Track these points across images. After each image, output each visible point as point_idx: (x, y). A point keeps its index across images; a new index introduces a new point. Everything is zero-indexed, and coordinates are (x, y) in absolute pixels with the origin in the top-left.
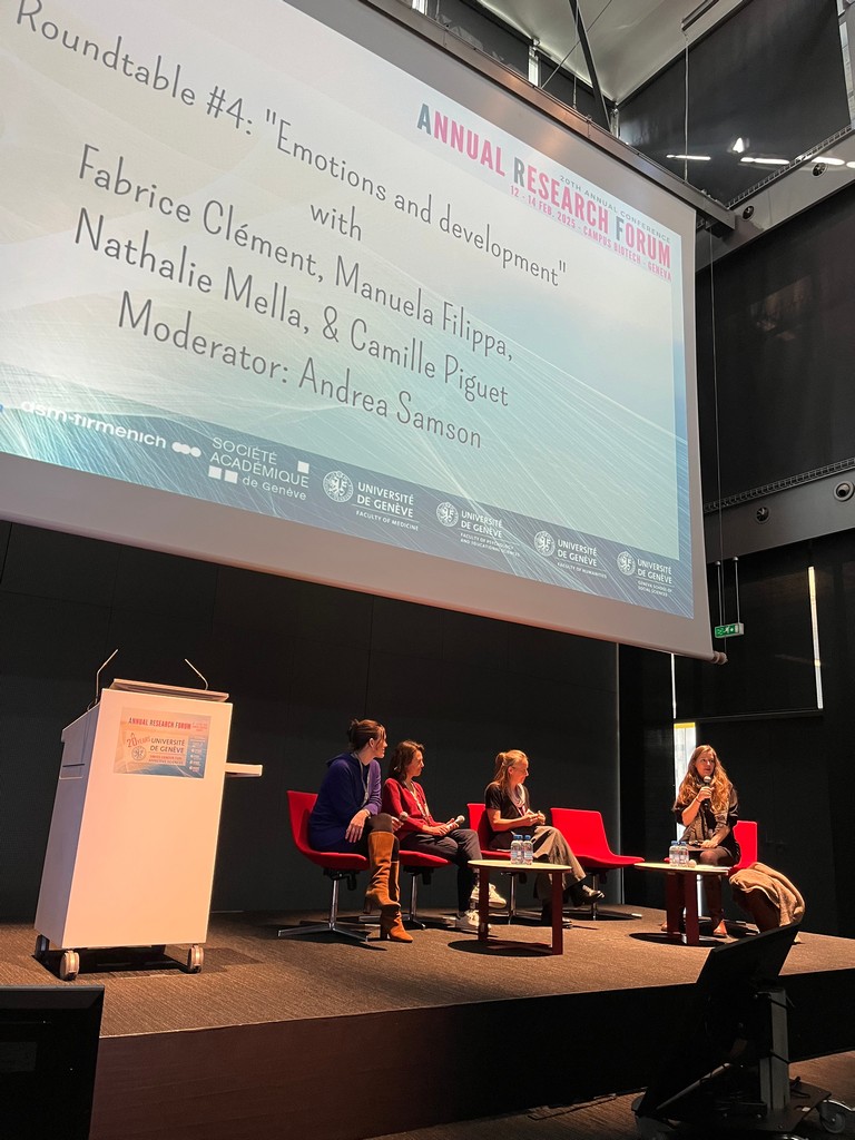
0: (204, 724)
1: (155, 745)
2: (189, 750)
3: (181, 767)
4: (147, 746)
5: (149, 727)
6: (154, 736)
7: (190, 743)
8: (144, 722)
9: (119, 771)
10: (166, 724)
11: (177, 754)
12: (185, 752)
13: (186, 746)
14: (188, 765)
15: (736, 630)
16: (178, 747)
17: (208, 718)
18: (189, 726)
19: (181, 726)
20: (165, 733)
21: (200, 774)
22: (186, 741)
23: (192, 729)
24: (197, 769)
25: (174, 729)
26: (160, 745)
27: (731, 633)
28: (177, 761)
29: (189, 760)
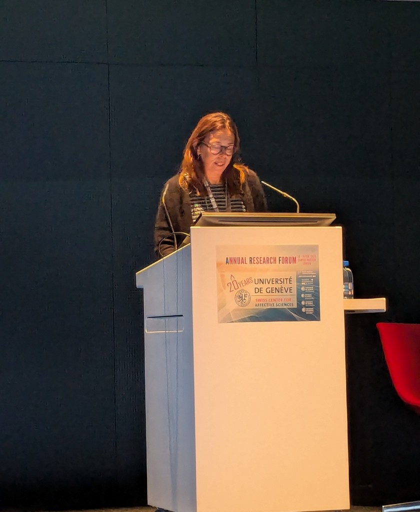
0: (311, 255)
1: (259, 286)
2: (299, 292)
3: (292, 310)
5: (248, 265)
6: (257, 276)
7: (299, 280)
8: (243, 261)
9: (224, 322)
10: (267, 260)
11: (285, 296)
12: (294, 291)
13: (294, 285)
14: (300, 306)
16: (286, 285)
17: (315, 248)
18: (294, 260)
19: (286, 260)
20: (269, 271)
21: (315, 316)
22: (294, 280)
24: (310, 311)
25: (277, 265)
26: (264, 286)
28: (288, 300)
29: (299, 300)
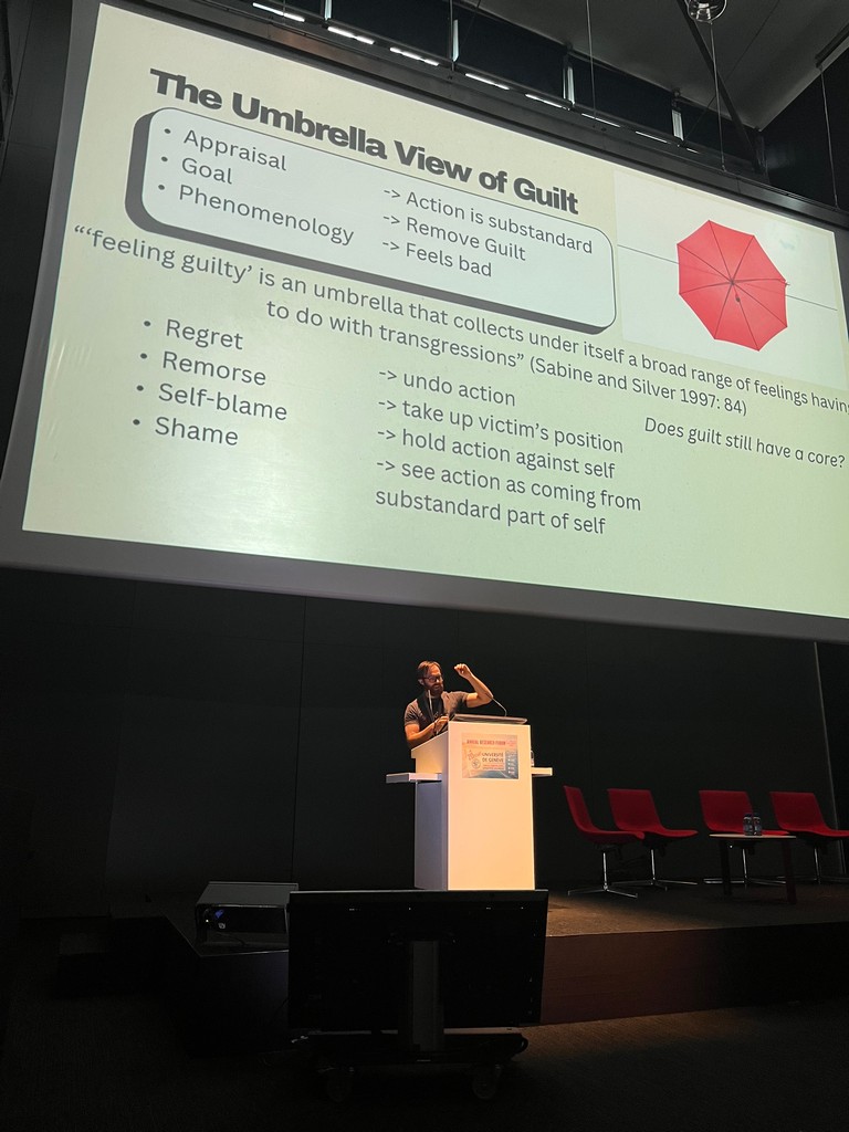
0: (513, 741)
2: (507, 762)
3: (503, 772)
4: (480, 758)
5: (479, 745)
7: (507, 755)
8: (476, 742)
10: (490, 743)
11: (499, 763)
14: (507, 770)
16: (500, 757)
17: (516, 737)
18: (504, 743)
19: (500, 743)
21: (516, 776)
23: (507, 746)
24: (513, 773)
25: (495, 746)
26: (488, 758)
28: (500, 766)
29: (507, 766)
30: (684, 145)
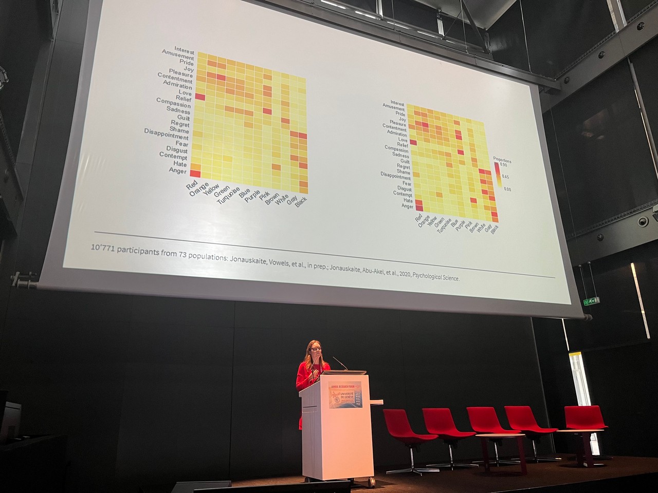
0: (359, 385)
1: (343, 395)
3: (353, 404)
4: (340, 397)
5: (339, 388)
6: (342, 392)
7: (355, 394)
8: (337, 387)
9: (331, 408)
10: (345, 387)
11: (351, 399)
12: (354, 397)
13: (354, 395)
15: (596, 301)
16: (351, 395)
17: (360, 382)
18: (354, 386)
19: (351, 387)
20: (346, 390)
21: (361, 407)
22: (354, 393)
23: (355, 388)
24: (359, 404)
25: (348, 388)
27: (592, 302)
28: (351, 401)
29: (356, 400)
30: (444, 39)
